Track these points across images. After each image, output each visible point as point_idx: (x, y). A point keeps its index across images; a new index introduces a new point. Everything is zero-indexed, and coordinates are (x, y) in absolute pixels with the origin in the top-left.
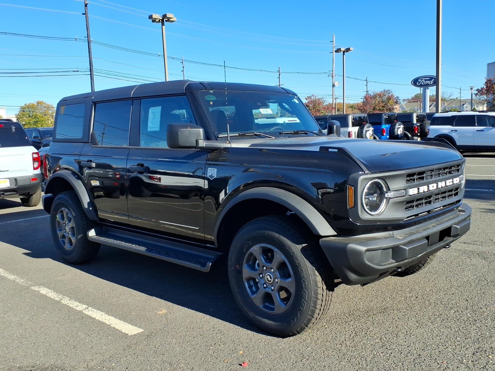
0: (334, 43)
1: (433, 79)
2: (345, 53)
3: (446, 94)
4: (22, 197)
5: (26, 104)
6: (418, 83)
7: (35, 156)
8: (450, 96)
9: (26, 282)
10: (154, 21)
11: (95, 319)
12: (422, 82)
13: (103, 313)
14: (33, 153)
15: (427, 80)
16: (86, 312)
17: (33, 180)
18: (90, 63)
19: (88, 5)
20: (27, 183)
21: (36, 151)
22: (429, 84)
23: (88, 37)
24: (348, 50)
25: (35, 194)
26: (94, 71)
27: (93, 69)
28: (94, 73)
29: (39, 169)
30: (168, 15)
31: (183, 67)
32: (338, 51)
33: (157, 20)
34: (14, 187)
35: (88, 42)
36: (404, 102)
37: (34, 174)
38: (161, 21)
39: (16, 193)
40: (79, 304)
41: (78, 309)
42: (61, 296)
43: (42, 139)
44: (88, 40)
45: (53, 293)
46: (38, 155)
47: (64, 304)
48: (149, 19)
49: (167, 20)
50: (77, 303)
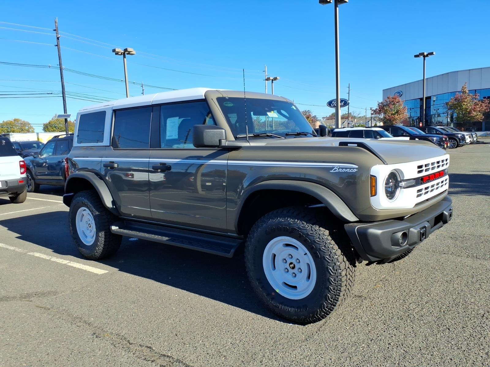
0: (266, 73)
1: (344, 102)
2: (273, 81)
3: (356, 113)
4: (10, 196)
5: (4, 121)
6: (332, 105)
7: (22, 163)
8: (359, 115)
9: (24, 250)
10: (117, 54)
11: (76, 267)
13: (81, 264)
14: (20, 161)
16: (69, 264)
17: (20, 182)
18: (62, 87)
19: (59, 38)
20: (16, 184)
21: (22, 159)
23: (60, 65)
24: (275, 79)
25: (22, 194)
26: (66, 93)
27: (65, 92)
29: (25, 173)
30: (129, 49)
31: (143, 90)
32: (268, 79)
33: (120, 53)
34: (5, 187)
35: (60, 69)
36: (323, 120)
37: (21, 178)
38: (123, 54)
39: (6, 192)
40: (64, 260)
41: (63, 263)
42: (50, 257)
43: (22, 150)
44: (60, 67)
45: (44, 255)
46: (24, 163)
47: (53, 261)
48: (113, 52)
49: (128, 53)
50: (62, 260)
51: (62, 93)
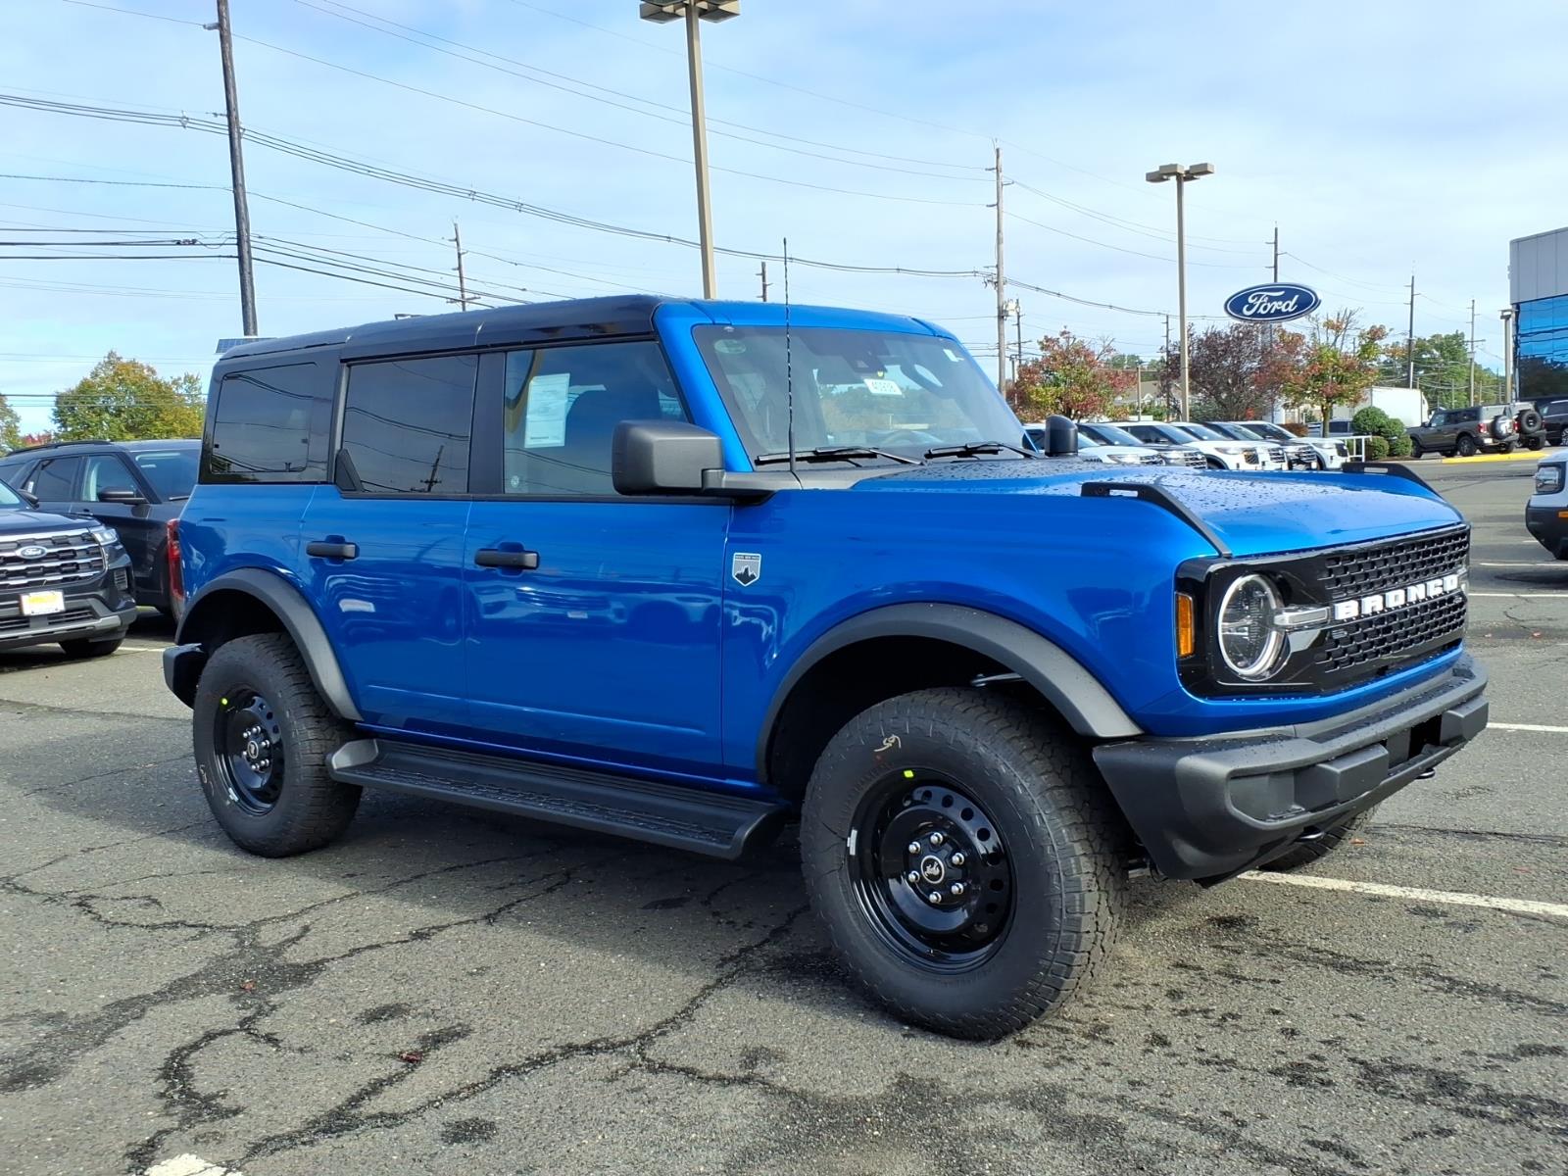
1: (1297, 297)
12: (1261, 304)
15: (1277, 299)
22: (1284, 310)
28: (254, 253)
51: (236, 241)
